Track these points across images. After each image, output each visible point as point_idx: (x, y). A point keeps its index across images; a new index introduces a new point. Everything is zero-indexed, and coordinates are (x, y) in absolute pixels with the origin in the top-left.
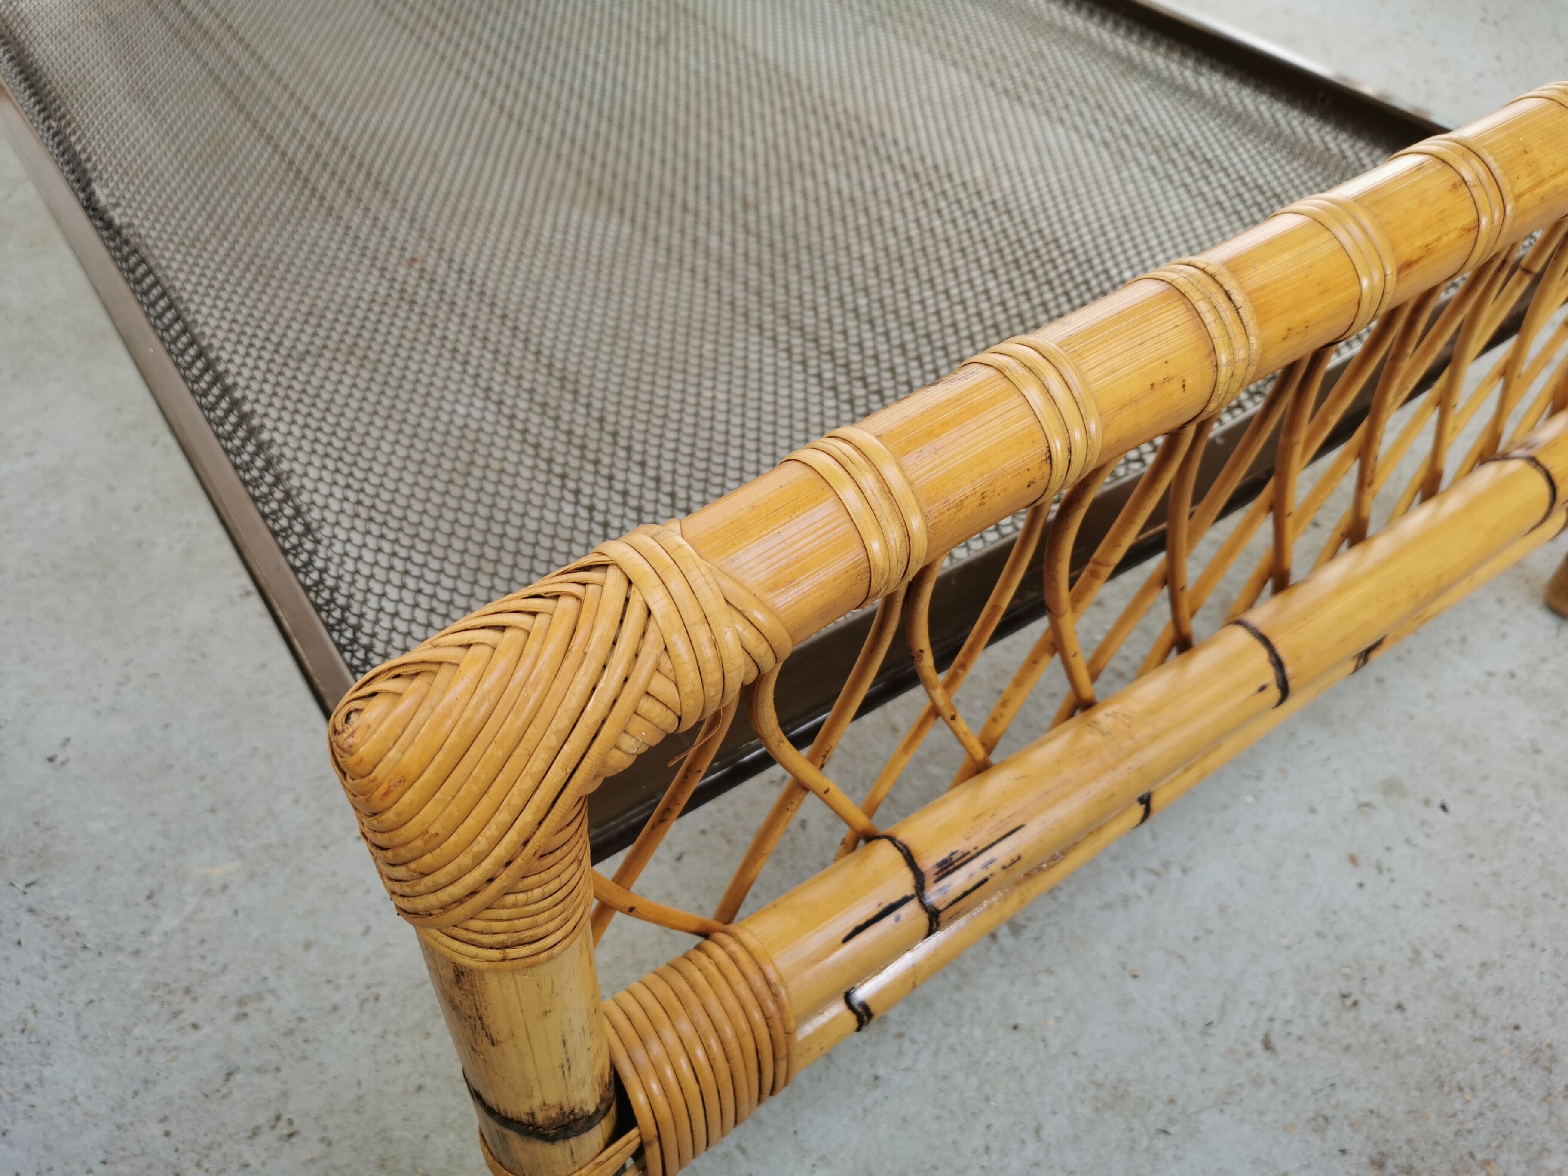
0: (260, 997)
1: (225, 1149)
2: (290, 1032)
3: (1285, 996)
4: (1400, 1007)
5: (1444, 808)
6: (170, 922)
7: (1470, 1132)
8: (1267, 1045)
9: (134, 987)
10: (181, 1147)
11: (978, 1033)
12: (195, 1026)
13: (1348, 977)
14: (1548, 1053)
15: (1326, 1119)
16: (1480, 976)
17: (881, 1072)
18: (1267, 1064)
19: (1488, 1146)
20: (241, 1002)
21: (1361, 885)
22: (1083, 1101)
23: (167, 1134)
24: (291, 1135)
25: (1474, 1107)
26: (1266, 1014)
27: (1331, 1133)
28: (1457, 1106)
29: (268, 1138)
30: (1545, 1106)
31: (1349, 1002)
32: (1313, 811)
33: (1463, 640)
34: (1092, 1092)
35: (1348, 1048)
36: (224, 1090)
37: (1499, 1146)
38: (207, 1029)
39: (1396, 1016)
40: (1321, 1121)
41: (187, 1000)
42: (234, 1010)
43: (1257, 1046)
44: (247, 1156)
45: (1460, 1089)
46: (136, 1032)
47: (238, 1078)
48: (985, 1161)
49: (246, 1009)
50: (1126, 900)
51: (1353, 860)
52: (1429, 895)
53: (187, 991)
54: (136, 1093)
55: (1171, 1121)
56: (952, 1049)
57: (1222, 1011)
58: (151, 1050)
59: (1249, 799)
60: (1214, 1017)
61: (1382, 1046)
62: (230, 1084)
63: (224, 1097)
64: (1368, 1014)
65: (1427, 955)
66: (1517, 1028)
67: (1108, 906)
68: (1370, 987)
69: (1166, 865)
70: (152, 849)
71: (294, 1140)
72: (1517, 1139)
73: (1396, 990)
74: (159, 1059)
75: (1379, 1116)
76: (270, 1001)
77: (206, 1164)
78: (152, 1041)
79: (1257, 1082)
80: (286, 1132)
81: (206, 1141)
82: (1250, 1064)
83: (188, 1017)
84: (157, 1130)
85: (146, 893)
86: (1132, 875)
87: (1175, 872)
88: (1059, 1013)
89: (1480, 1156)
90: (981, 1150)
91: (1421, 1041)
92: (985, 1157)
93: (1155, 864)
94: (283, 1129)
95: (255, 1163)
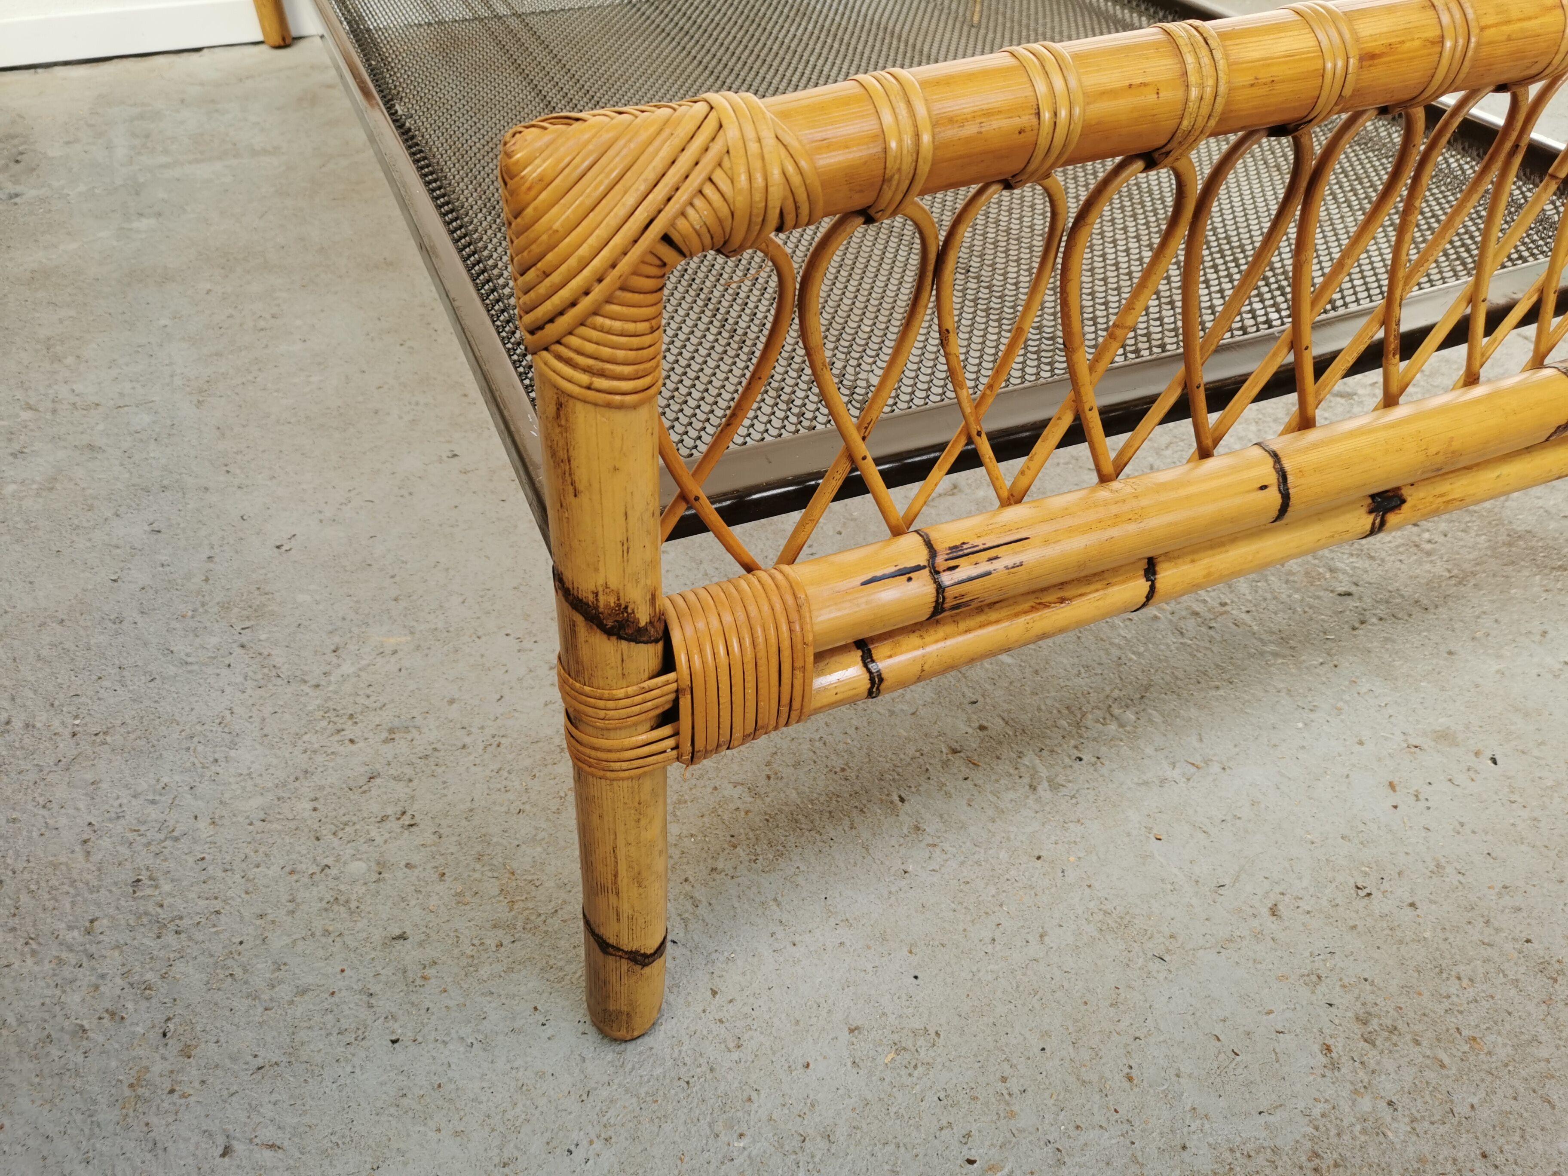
0: (407, 729)
1: (357, 827)
2: (426, 757)
3: (1300, 878)
4: (1412, 905)
5: (1494, 762)
6: (347, 668)
7: (1461, 1012)
8: (1274, 911)
9: (310, 708)
10: (323, 820)
11: (1003, 855)
12: (352, 741)
13: (1366, 874)
14: (1557, 966)
15: (1319, 977)
16: (1500, 895)
17: (910, 868)
18: (1271, 925)
19: (1477, 1026)
20: (391, 731)
21: (1395, 807)
22: (1089, 922)
23: (315, 809)
24: (412, 825)
25: (1471, 993)
26: (1278, 889)
27: (1322, 988)
28: (1453, 990)
29: (393, 825)
30: (1544, 1007)
31: (1362, 893)
32: (1361, 743)
33: (1544, 633)
34: (1100, 916)
35: (1354, 927)
36: (365, 788)
37: (1488, 1028)
38: (361, 744)
39: (1409, 911)
40: (1314, 978)
41: (350, 723)
42: (385, 735)
43: (1265, 911)
44: (374, 834)
45: (1459, 978)
46: (306, 738)
47: (378, 781)
48: (990, 949)
49: (393, 736)
50: (1163, 781)
51: (1392, 786)
52: (1462, 825)
53: (351, 716)
54: (297, 779)
55: (1168, 951)
56: (978, 863)
57: (1237, 879)
58: (315, 752)
59: (1300, 725)
60: (1226, 881)
61: (1387, 932)
62: (370, 784)
63: (364, 792)
64: (1378, 905)
65: (1449, 869)
66: (1528, 941)
67: (1146, 783)
68: (1386, 885)
69: (1207, 762)
70: (344, 619)
71: (412, 829)
72: (1508, 1027)
73: (1412, 891)
74: (320, 759)
75: (1372, 984)
76: (414, 733)
77: (340, 834)
78: (316, 746)
79: (1258, 936)
80: (407, 823)
81: (345, 819)
82: (1255, 923)
83: (349, 734)
84: (309, 806)
85: (333, 647)
86: (1174, 765)
87: (1215, 768)
88: (1081, 855)
89: (1465, 1033)
90: (988, 940)
91: (1427, 934)
92: (990, 947)
93: (1198, 760)
94: (407, 820)
95: (379, 840)
